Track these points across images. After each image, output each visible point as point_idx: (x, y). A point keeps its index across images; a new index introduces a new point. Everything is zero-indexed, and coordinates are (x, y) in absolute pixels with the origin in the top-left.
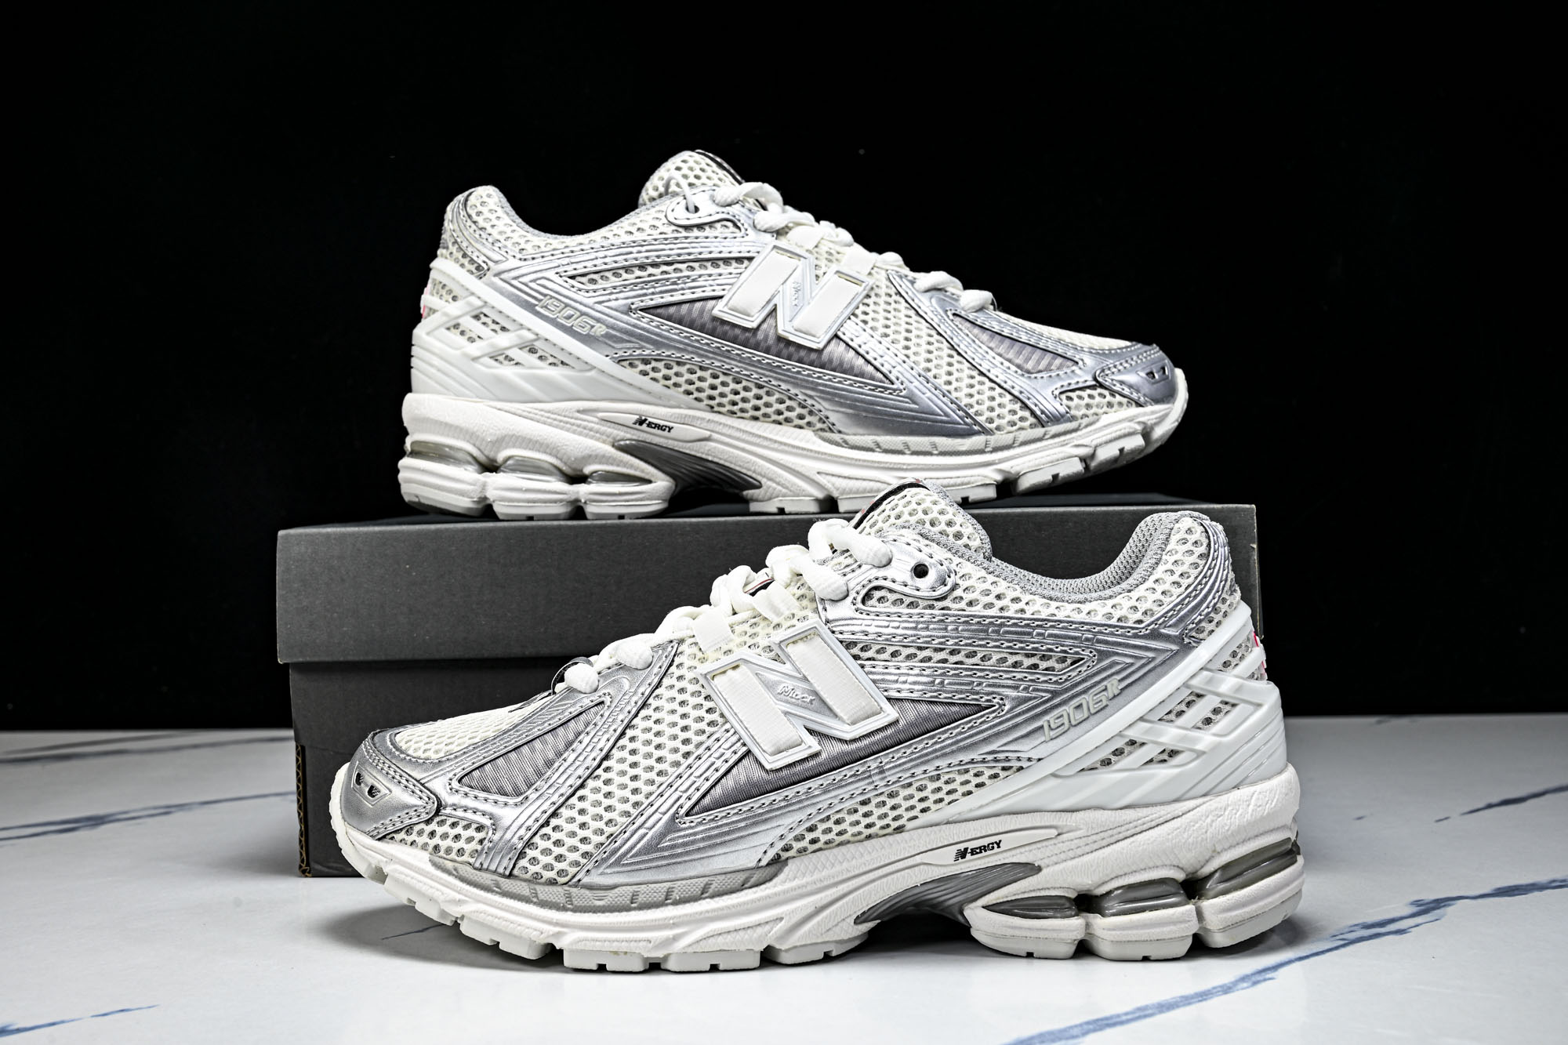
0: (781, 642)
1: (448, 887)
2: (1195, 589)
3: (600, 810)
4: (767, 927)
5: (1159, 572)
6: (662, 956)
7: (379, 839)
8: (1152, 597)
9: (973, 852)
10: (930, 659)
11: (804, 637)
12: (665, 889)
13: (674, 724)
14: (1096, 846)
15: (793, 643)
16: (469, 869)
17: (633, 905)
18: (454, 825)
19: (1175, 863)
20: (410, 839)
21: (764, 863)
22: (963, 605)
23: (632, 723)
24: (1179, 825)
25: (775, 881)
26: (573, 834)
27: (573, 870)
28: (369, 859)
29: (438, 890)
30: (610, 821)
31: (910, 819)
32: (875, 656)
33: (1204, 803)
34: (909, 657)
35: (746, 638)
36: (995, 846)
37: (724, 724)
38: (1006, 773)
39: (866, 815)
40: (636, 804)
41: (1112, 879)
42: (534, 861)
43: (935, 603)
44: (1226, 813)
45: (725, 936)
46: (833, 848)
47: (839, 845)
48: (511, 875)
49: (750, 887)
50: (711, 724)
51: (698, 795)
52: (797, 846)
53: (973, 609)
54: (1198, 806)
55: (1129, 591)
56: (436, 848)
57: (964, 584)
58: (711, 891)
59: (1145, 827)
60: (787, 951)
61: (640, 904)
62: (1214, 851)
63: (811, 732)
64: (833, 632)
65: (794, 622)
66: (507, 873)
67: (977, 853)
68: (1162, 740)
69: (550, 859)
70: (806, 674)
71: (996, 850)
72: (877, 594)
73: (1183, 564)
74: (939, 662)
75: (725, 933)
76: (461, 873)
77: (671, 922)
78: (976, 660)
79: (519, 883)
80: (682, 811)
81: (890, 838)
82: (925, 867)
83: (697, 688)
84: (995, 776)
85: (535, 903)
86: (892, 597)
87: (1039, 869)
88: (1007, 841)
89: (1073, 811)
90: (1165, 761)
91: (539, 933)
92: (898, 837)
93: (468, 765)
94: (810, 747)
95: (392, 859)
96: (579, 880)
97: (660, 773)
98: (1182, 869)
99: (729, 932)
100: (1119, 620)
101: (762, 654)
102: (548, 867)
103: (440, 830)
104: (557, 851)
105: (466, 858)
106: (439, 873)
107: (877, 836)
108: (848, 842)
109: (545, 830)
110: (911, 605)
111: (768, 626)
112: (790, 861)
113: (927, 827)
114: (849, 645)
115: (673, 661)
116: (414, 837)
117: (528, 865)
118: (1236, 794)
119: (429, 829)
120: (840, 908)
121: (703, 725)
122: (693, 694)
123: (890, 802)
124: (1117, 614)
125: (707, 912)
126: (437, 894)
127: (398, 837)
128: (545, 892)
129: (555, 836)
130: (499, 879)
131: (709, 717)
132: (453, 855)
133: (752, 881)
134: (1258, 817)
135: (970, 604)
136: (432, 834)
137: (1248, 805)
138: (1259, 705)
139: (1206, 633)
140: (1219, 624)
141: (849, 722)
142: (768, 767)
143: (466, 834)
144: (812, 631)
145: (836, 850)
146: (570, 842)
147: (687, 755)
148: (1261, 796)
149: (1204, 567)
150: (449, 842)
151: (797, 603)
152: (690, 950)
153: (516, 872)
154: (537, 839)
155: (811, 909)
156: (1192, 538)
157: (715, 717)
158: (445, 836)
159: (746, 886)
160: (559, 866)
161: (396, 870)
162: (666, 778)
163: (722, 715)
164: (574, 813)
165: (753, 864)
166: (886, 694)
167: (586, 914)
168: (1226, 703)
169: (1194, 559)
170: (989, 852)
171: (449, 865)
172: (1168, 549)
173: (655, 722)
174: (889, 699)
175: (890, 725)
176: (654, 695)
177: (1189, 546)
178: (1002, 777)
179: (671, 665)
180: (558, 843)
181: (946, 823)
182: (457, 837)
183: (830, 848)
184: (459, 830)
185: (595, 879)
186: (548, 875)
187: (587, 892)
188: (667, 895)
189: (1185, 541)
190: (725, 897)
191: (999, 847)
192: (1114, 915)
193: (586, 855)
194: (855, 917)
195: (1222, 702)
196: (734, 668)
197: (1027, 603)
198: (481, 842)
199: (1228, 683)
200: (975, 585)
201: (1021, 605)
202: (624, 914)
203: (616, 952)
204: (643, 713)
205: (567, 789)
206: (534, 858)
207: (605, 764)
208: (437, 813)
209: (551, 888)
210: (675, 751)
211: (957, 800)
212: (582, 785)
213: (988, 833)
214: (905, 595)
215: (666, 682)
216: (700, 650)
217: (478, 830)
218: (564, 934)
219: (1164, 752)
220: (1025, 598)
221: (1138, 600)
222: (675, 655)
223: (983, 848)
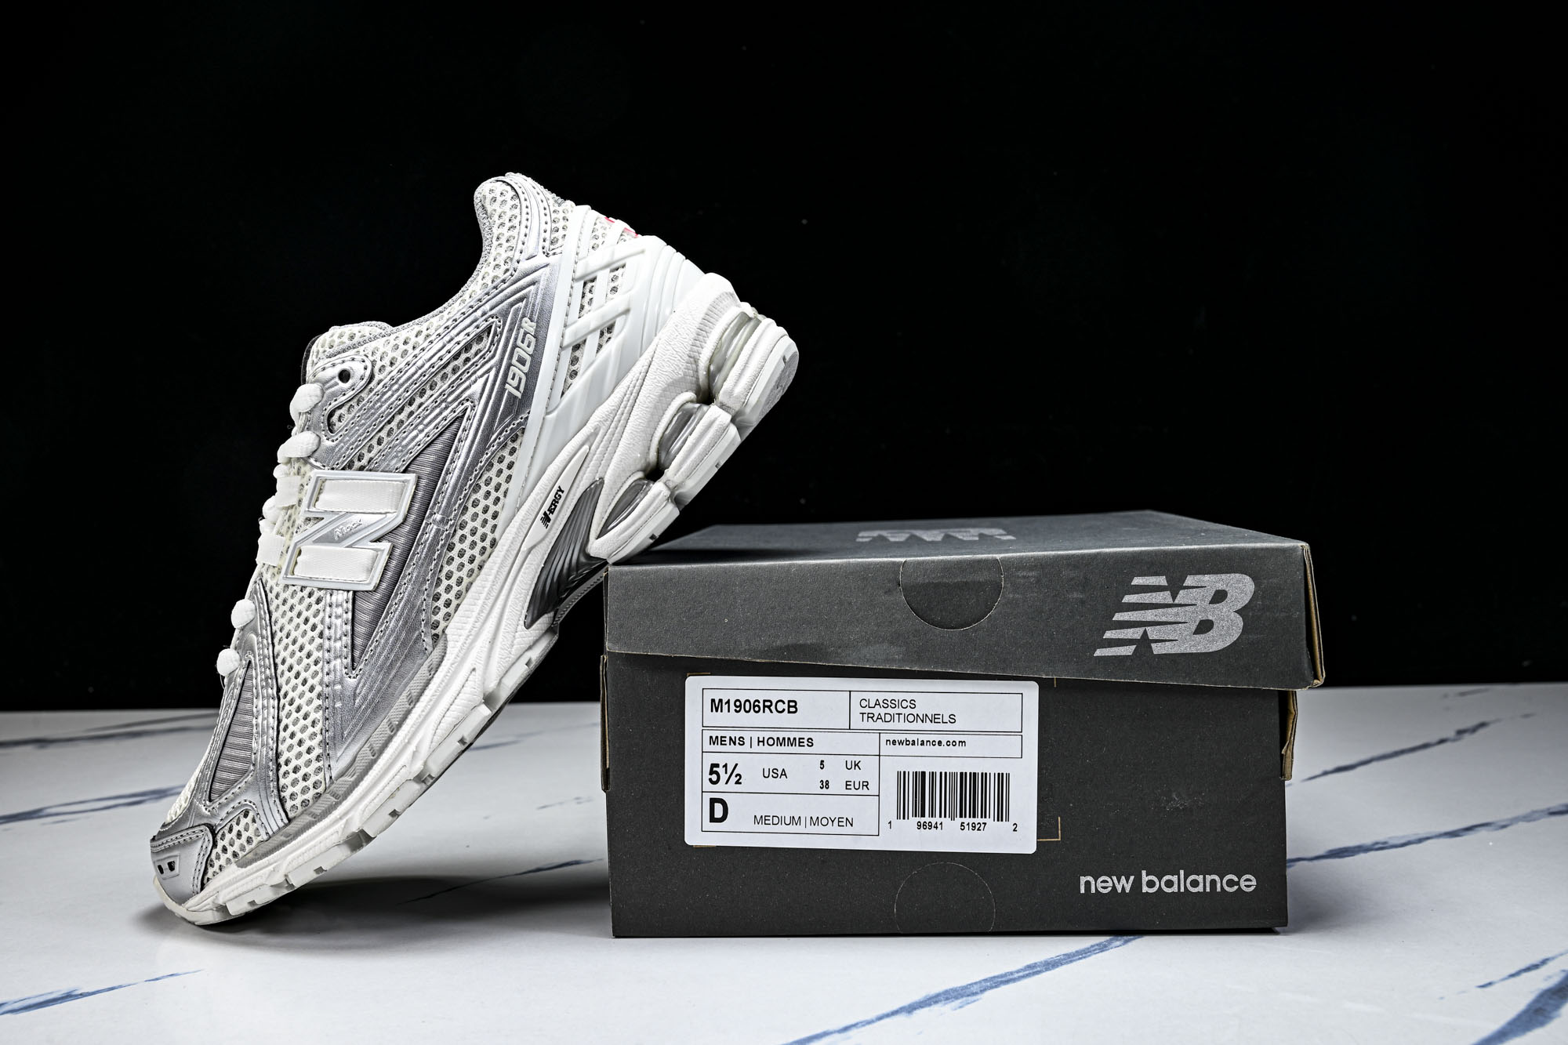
0: (309, 507)
1: (261, 869)
3: (302, 722)
4: (470, 683)
6: (422, 769)
7: (202, 889)
8: (501, 250)
9: (551, 511)
10: (402, 422)
11: (319, 490)
12: (386, 725)
14: (620, 429)
15: (317, 500)
16: (264, 844)
17: (376, 755)
18: (231, 830)
19: (679, 391)
20: (216, 868)
21: (431, 648)
22: (388, 369)
23: (276, 654)
24: (656, 366)
25: (448, 651)
26: (300, 754)
27: (320, 777)
28: (207, 907)
29: (259, 878)
30: (314, 722)
31: (493, 531)
32: (371, 455)
33: (659, 340)
34: (389, 434)
35: (291, 530)
36: (560, 493)
37: (326, 594)
38: (518, 442)
39: (462, 555)
40: (319, 696)
41: (651, 441)
42: (292, 796)
43: (371, 385)
44: (678, 332)
45: (448, 714)
46: (465, 596)
47: (467, 591)
48: (289, 821)
49: (436, 671)
50: (318, 601)
51: (350, 650)
52: (440, 617)
53: (396, 365)
54: (658, 343)
56: (235, 855)
57: (377, 357)
58: (414, 697)
59: (636, 389)
60: (498, 686)
61: (380, 749)
62: (695, 361)
63: (378, 540)
64: (333, 468)
66: (286, 821)
67: (554, 509)
68: (593, 326)
69: (301, 785)
70: (340, 510)
71: (563, 495)
72: (335, 419)
74: (409, 417)
75: (446, 713)
76: (261, 852)
77: (406, 741)
78: (429, 393)
79: (298, 819)
80: (350, 670)
81: (494, 554)
82: (535, 549)
83: (292, 589)
84: (513, 451)
85: (319, 820)
86: (344, 410)
87: (602, 480)
88: (564, 483)
89: (585, 425)
90: (610, 338)
91: (336, 834)
92: (498, 548)
93: (206, 785)
94: (385, 549)
95: (218, 890)
96: (331, 777)
97: (316, 663)
98: (688, 390)
99: (448, 710)
100: (493, 281)
102: (305, 790)
103: (226, 842)
104: (300, 775)
105: (256, 840)
106: (249, 867)
107: (484, 561)
108: (471, 583)
109: (281, 772)
110: (358, 402)
111: (296, 508)
112: (447, 631)
113: (508, 525)
114: (350, 466)
115: (265, 592)
116: (217, 864)
117: (293, 803)
119: (219, 849)
120: (506, 625)
121: (315, 607)
122: (292, 597)
123: (467, 531)
124: (488, 280)
125: (424, 710)
126: (258, 882)
127: (210, 874)
128: (317, 809)
129: (291, 767)
130: (285, 830)
131: (313, 599)
132: (248, 847)
133: (434, 666)
135: (392, 364)
136: (225, 850)
138: (644, 252)
139: (560, 240)
140: (565, 228)
141: (394, 510)
142: (372, 588)
143: (241, 827)
144: (319, 483)
145: (468, 596)
147: (321, 635)
148: (693, 303)
150: (238, 843)
151: (299, 477)
152: (436, 743)
153: (291, 815)
154: (282, 781)
155: (487, 645)
156: (498, 194)
157: (319, 593)
158: (232, 842)
159: (433, 672)
160: (310, 783)
161: (227, 894)
162: (322, 661)
163: (320, 589)
164: (289, 741)
165: (425, 656)
166: (399, 471)
167: (354, 792)
168: (617, 269)
170: (561, 501)
171: (251, 856)
173: (287, 637)
174: (404, 472)
175: (418, 486)
176: (273, 624)
177: (500, 200)
178: (518, 447)
179: (266, 595)
180: (296, 770)
181: (518, 511)
182: (239, 835)
183: (464, 599)
184: (236, 829)
185: (338, 767)
186: (309, 795)
187: (342, 779)
188: (390, 728)
189: (494, 200)
190: (426, 692)
191: (563, 492)
192: (674, 458)
193: (318, 758)
194: (522, 623)
195: (612, 271)
196: (299, 554)
197: (427, 329)
198: (254, 821)
200: (385, 350)
201: (425, 333)
202: (376, 766)
203: (392, 796)
204: (276, 640)
205: (273, 733)
206: (291, 795)
207: (282, 693)
208: (214, 835)
209: (320, 801)
210: (312, 640)
211: (507, 489)
212: (279, 721)
213: (548, 491)
214: (350, 401)
215: (272, 608)
216: (274, 567)
217: (246, 816)
218: (351, 818)
219: (602, 334)
220: (424, 327)
221: (495, 260)
222: (264, 588)
223: (555, 502)
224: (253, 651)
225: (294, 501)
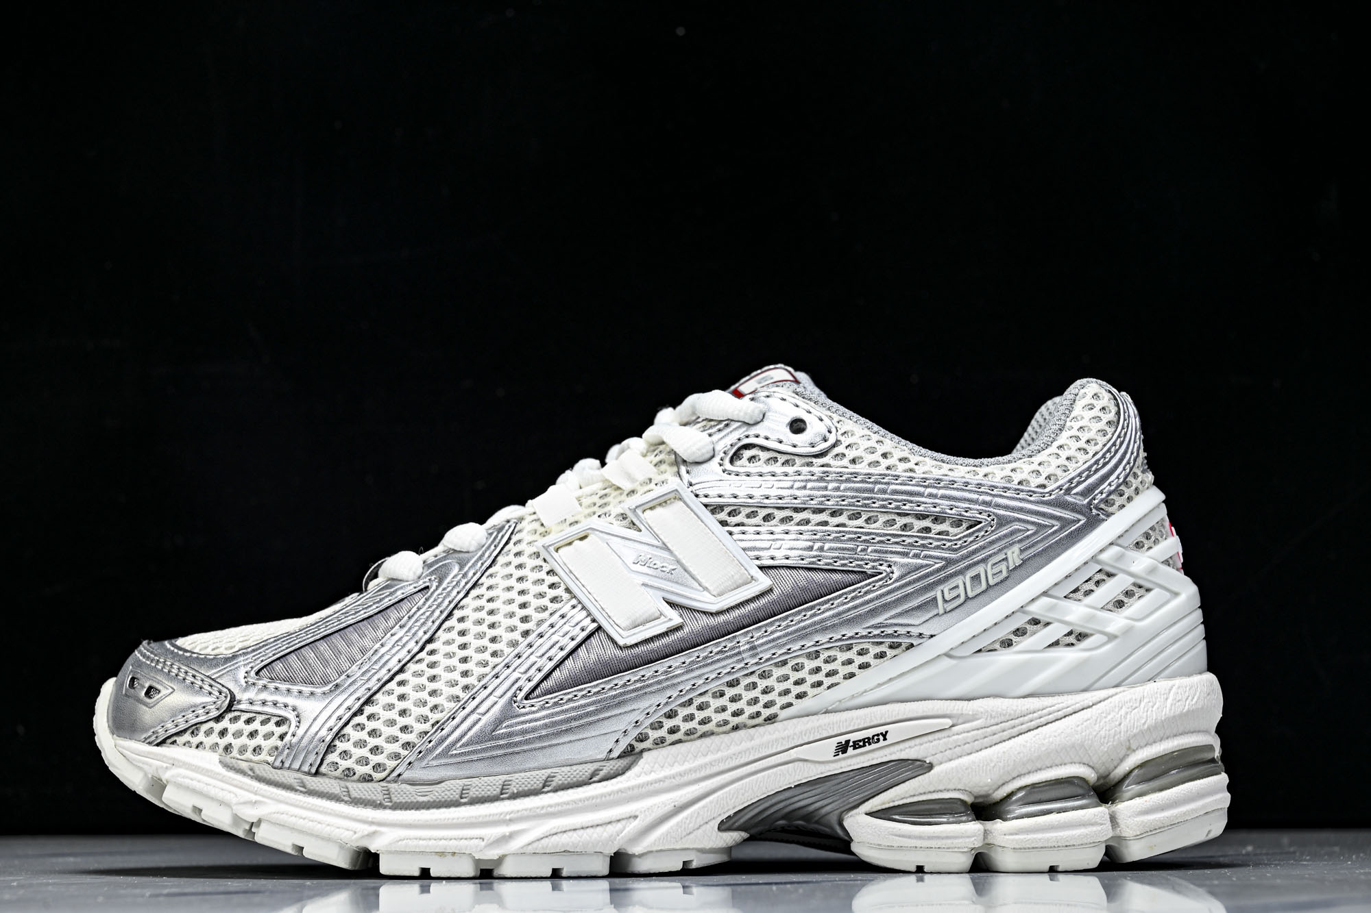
0: (637, 507)
1: (241, 788)
2: (1104, 456)
3: (424, 695)
4: (619, 826)
5: (1063, 438)
6: (496, 857)
7: (158, 745)
8: (1055, 462)
9: (856, 745)
10: (807, 522)
11: (663, 502)
12: (501, 782)
13: (511, 602)
14: (996, 738)
15: (651, 508)
16: (268, 768)
17: (463, 800)
18: (248, 721)
19: (1085, 760)
20: (195, 741)
21: (615, 754)
22: (845, 462)
23: (462, 604)
24: (1089, 716)
25: (628, 774)
26: (392, 723)
27: (391, 764)
28: (145, 767)
29: (230, 792)
30: (435, 707)
31: (783, 708)
32: (746, 521)
33: (1116, 694)
34: (784, 520)
35: (595, 509)
36: (881, 737)
37: (569, 600)
38: (894, 652)
39: (734, 699)
40: (466, 688)
41: (1014, 778)
42: (345, 755)
43: (814, 460)
44: (1143, 704)
45: (570, 834)
46: (694, 740)
47: (701, 736)
48: (317, 773)
49: (600, 781)
50: (555, 600)
51: (540, 676)
52: (654, 735)
53: (857, 466)
54: (1112, 696)
55: (1030, 456)
56: (228, 748)
57: (846, 441)
58: (554, 784)
59: (1051, 717)
60: (641, 856)
61: (472, 798)
62: (1129, 748)
63: (672, 605)
64: (697, 496)
65: (652, 486)
66: (313, 770)
67: (860, 747)
68: (1068, 618)
69: (365, 752)
70: (665, 541)
71: (882, 743)
72: (747, 454)
73: (1090, 430)
74: (818, 524)
75: (570, 830)
76: (258, 772)
77: (508, 817)
78: (860, 522)
79: (327, 780)
80: (521, 695)
81: (761, 729)
82: (801, 764)
83: (539, 562)
84: (881, 655)
85: (346, 802)
86: (764, 455)
87: (931, 767)
88: (895, 733)
89: (969, 700)
90: (1073, 644)
91: (351, 833)
92: (770, 728)
93: (270, 655)
94: (670, 620)
95: (174, 763)
96: (399, 775)
97: (494, 654)
98: (1093, 768)
99: (575, 830)
100: (1020, 483)
101: (614, 521)
102: (363, 761)
103: (232, 728)
104: (372, 742)
105: (264, 756)
106: (231, 774)
107: (745, 726)
108: (713, 734)
109: (357, 720)
110: (786, 463)
111: (621, 494)
112: (645, 755)
113: (803, 716)
114: (715, 509)
115: (510, 539)
116: (201, 737)
117: (338, 760)
118: (1151, 685)
119: (218, 727)
120: (704, 807)
121: (545, 602)
122: (533, 570)
123: (762, 684)
124: (1017, 477)
125: (550, 806)
126: (228, 797)
127: (180, 740)
128: (358, 790)
129: (371, 725)
130: (303, 777)
131: (552, 593)
132: (249, 755)
133: (602, 774)
134: (1177, 713)
135: (853, 461)
136: (223, 733)
137: (1167, 699)
138: (1176, 594)
139: (1116, 507)
140: (1130, 499)
141: (715, 593)
142: (621, 642)
143: (263, 730)
144: (672, 495)
145: (699, 742)
146: (387, 731)
147: (526, 634)
148: (1179, 691)
149: (1113, 435)
150: (244, 740)
151: (655, 470)
152: (530, 849)
153: (323, 769)
154: (349, 729)
155: (669, 808)
156: (1099, 404)
157: (561, 592)
158: (238, 734)
159: (594, 779)
160: (375, 759)
161: (179, 775)
162: (501, 659)
163: (568, 590)
164: (393, 699)
165: (603, 756)
166: (758, 562)
167: (408, 812)
168: (1140, 587)
169: (1102, 425)
170: (874, 746)
171: (244, 765)
172: (1073, 415)
173: (489, 601)
174: (761, 568)
175: (762, 595)
176: (487, 574)
177: (1095, 412)
178: (889, 656)
179: (507, 543)
180: (373, 733)
181: (825, 713)
182: (253, 735)
183: (691, 740)
184: (256, 725)
185: (417, 773)
186: (361, 770)
187: (409, 787)
188: (502, 789)
189: (1091, 407)
190: (570, 791)
191: (885, 740)
192: (1017, 818)
193: (407, 745)
194: (719, 820)
195: (1134, 584)
196: (582, 539)
197: (916, 464)
198: (282, 737)
199: (1141, 562)
200: (859, 441)
201: (911, 465)
202: (453, 809)
203: (442, 854)
204: (474, 593)
205: (384, 674)
206: (345, 752)
207: (429, 647)
208: (229, 709)
209: (365, 785)
210: (512, 629)
211: (837, 684)
212: (401, 670)
213: (872, 724)
214: (779, 452)
215: (501, 560)
216: (542, 525)
217: (278, 724)
218: (381, 833)
219: (1070, 633)
220: (914, 459)
221: (1040, 464)
222: (512, 533)
223: (867, 741)
224: (440, 582)
225: (627, 486)
